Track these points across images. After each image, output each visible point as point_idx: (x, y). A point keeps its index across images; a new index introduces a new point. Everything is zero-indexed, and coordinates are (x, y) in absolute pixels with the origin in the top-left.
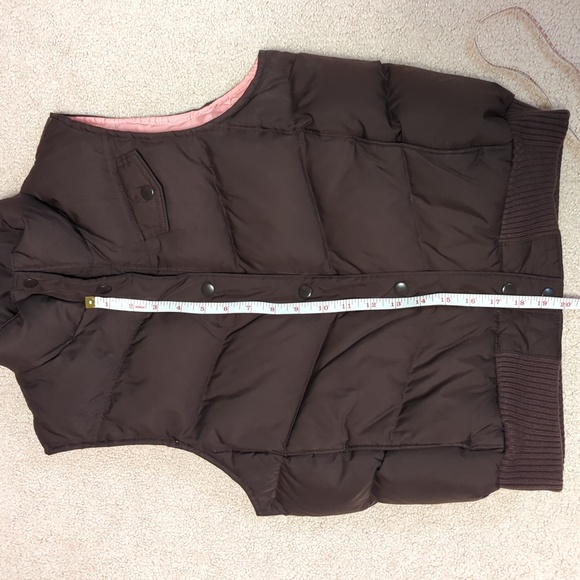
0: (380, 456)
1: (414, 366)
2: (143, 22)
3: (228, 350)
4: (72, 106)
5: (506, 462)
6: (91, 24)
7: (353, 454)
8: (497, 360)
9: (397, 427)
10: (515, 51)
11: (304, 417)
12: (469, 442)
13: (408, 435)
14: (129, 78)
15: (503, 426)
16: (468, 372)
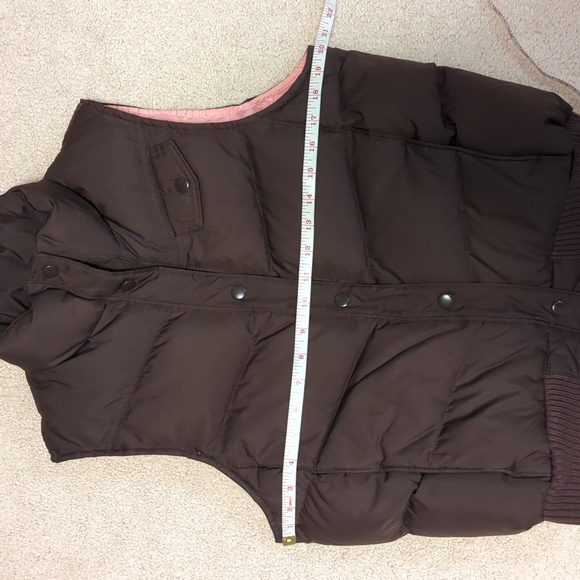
0: (417, 478)
1: (458, 384)
2: (184, 12)
3: (258, 357)
4: (103, 94)
5: (552, 492)
6: (129, 11)
7: (387, 475)
8: (546, 382)
9: (437, 448)
10: (573, 65)
11: (336, 432)
12: (513, 468)
13: (448, 458)
14: (165, 68)
15: (551, 453)
16: (514, 394)
